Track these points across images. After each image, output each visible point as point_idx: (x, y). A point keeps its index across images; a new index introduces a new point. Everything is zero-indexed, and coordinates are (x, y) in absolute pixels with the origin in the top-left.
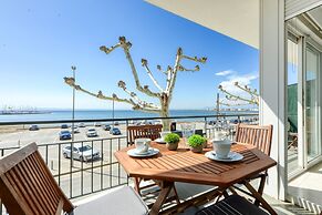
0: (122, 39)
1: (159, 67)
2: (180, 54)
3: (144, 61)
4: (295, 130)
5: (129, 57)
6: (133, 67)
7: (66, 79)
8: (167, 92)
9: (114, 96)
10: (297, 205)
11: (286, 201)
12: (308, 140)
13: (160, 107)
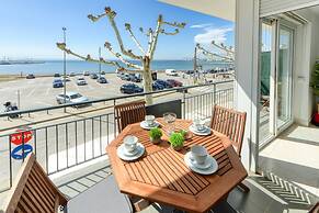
0: (107, 9)
1: (141, 29)
2: (160, 20)
3: (128, 25)
4: (268, 93)
5: (114, 24)
6: (118, 33)
7: (58, 44)
8: (149, 55)
9: (101, 59)
10: (266, 178)
11: (257, 173)
12: (279, 103)
13: (142, 68)
